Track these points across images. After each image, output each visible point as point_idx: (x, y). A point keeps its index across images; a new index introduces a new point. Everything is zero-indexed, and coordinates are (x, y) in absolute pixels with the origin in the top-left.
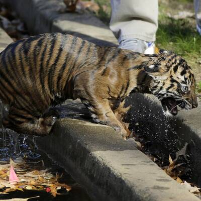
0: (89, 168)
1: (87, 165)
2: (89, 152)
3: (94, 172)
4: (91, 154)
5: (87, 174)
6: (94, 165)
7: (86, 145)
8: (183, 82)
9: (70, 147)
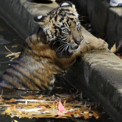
0: (116, 101)
1: (115, 99)
2: (116, 89)
3: (120, 105)
4: (118, 91)
5: (114, 106)
6: (120, 99)
7: (114, 84)
8: (62, 27)
9: (102, 86)
